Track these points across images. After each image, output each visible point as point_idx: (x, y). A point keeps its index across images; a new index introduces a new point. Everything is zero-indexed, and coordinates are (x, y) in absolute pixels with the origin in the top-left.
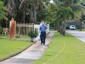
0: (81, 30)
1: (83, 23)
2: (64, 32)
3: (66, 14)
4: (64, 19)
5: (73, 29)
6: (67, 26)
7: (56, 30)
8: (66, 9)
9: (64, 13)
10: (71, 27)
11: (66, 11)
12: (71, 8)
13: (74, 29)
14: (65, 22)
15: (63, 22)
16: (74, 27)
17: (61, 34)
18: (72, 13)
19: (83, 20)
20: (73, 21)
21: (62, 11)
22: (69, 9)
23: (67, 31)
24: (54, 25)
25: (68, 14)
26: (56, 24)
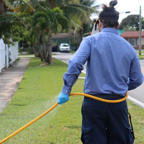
2: (49, 56)
3: (52, 21)
4: (48, 30)
5: (66, 52)
6: (55, 44)
7: (32, 53)
8: (51, 10)
9: (46, 19)
10: (62, 47)
11: (51, 15)
12: (61, 8)
13: (69, 50)
14: (50, 36)
15: (47, 37)
16: (67, 46)
17: (42, 61)
19: (84, 33)
20: (64, 35)
21: (44, 16)
22: (57, 11)
23: (54, 54)
24: (29, 43)
25: (55, 21)
26: (32, 43)
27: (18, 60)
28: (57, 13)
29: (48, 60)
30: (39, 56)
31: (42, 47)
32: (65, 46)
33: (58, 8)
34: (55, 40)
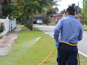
0: (48, 25)
1: (49, 17)
2: (32, 26)
3: (33, 8)
4: (31, 13)
5: (40, 24)
6: (34, 20)
7: (23, 24)
8: (33, 3)
9: (31, 7)
10: (38, 21)
11: (33, 5)
12: (38, 2)
13: (42, 23)
14: (32, 16)
15: (30, 16)
17: (28, 28)
18: (39, 7)
20: (40, 15)
21: (29, 6)
22: (36, 3)
23: (34, 25)
24: (21, 19)
25: (35, 8)
27: (16, 28)
28: (36, 4)
29: (31, 28)
30: (27, 26)
31: (28, 21)
32: (40, 21)
33: (36, 2)
34: (34, 18)
